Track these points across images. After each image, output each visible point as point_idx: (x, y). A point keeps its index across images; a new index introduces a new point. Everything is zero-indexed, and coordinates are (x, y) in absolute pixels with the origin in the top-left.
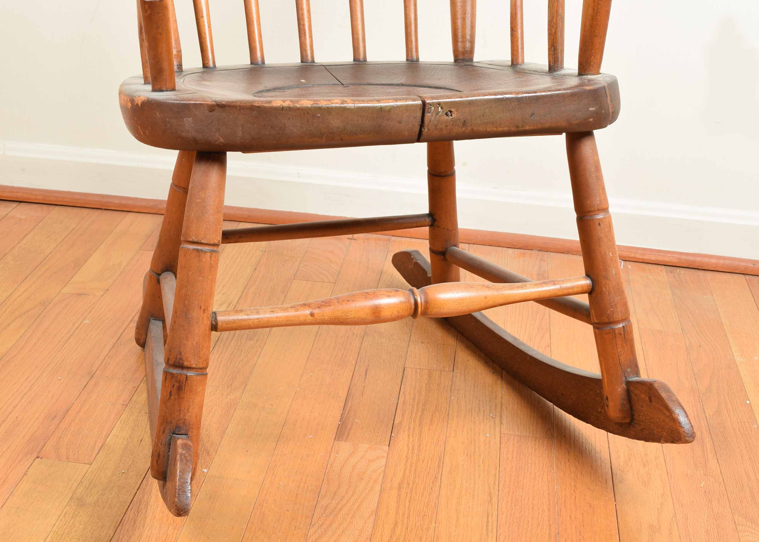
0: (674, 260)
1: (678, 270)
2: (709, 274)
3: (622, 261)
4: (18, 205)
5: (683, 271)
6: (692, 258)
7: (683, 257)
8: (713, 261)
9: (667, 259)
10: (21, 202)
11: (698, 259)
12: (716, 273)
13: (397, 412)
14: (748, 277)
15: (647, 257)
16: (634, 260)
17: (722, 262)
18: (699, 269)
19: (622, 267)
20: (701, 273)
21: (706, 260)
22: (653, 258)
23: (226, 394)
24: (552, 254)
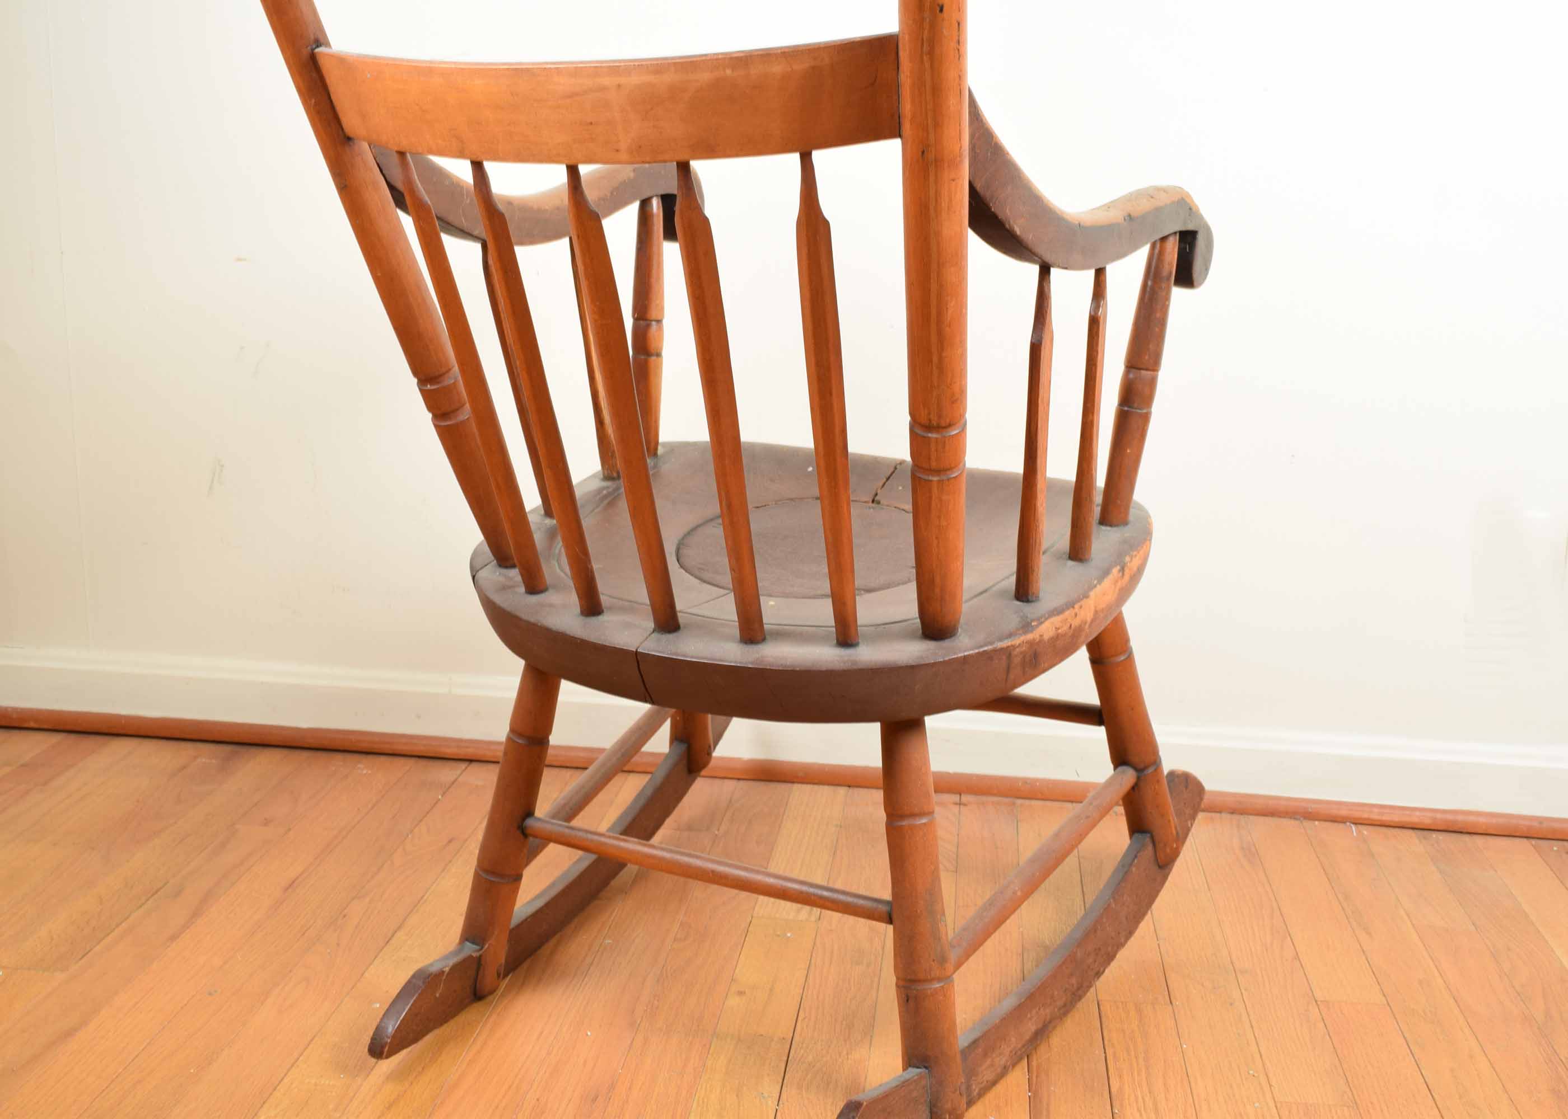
0: (1427, 820)
1: (1434, 835)
2: (1479, 840)
3: (1352, 825)
4: (466, 768)
5: (1441, 836)
6: (1450, 817)
7: (1439, 816)
8: (1482, 820)
9: (1415, 819)
10: (471, 761)
11: (1460, 818)
12: (1488, 838)
13: (1110, 1074)
14: (1533, 842)
15: (1386, 818)
16: (1370, 822)
17: (1494, 821)
18: (1461, 832)
19: (1355, 834)
20: (1466, 838)
21: (1472, 819)
22: (1396, 818)
23: (845, 1052)
24: (1251, 817)
